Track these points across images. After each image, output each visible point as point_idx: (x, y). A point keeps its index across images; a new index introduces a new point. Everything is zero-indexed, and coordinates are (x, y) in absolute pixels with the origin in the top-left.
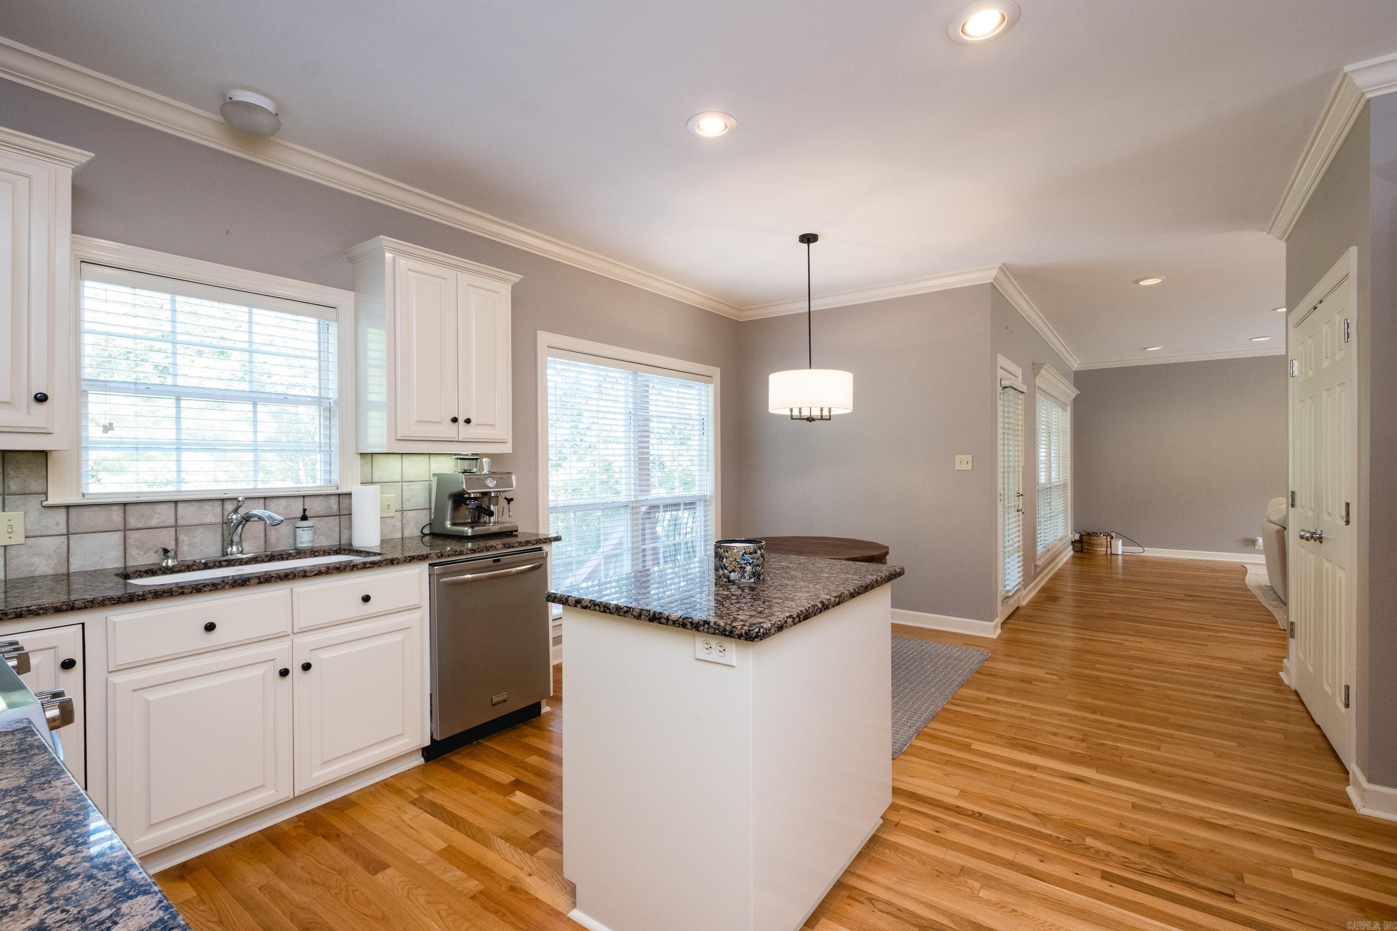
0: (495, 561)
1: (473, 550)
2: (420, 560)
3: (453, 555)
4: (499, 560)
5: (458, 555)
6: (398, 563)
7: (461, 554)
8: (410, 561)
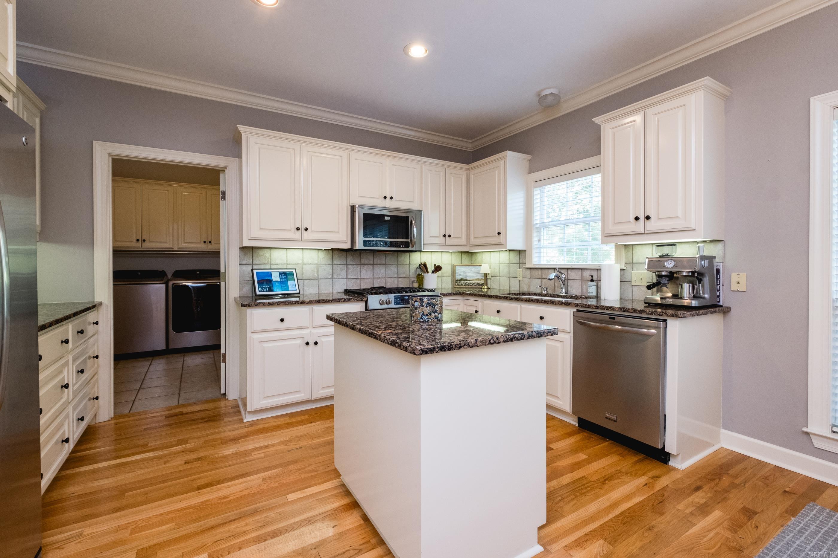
0: (610, 318)
1: (597, 306)
2: (566, 305)
3: (584, 307)
4: (614, 318)
5: (587, 307)
6: (555, 304)
7: (589, 308)
8: (561, 304)
